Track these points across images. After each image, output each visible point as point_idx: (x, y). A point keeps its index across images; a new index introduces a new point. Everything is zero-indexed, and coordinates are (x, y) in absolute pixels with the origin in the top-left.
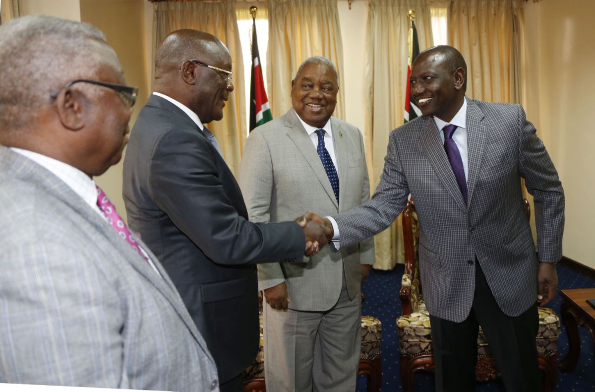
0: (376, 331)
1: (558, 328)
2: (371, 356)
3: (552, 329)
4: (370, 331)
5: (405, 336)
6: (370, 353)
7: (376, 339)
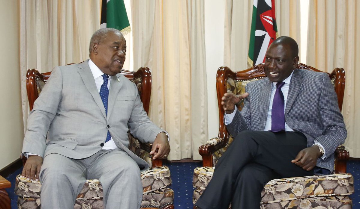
0: (162, 178)
1: (351, 185)
2: (164, 205)
3: (343, 185)
4: (157, 179)
5: (198, 183)
6: (163, 201)
7: (164, 185)
